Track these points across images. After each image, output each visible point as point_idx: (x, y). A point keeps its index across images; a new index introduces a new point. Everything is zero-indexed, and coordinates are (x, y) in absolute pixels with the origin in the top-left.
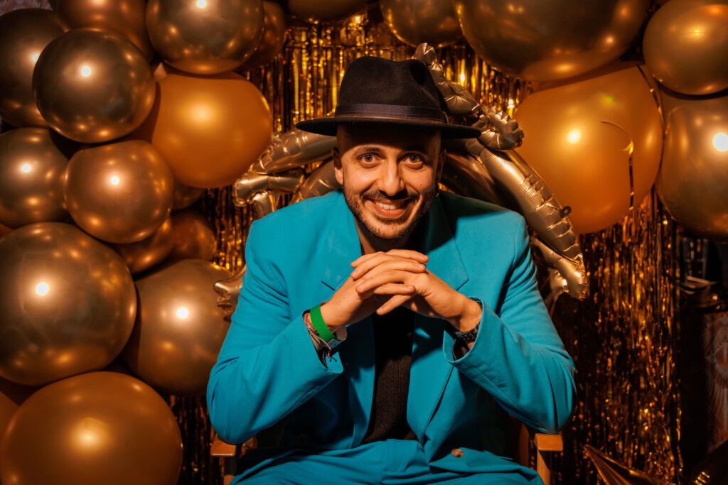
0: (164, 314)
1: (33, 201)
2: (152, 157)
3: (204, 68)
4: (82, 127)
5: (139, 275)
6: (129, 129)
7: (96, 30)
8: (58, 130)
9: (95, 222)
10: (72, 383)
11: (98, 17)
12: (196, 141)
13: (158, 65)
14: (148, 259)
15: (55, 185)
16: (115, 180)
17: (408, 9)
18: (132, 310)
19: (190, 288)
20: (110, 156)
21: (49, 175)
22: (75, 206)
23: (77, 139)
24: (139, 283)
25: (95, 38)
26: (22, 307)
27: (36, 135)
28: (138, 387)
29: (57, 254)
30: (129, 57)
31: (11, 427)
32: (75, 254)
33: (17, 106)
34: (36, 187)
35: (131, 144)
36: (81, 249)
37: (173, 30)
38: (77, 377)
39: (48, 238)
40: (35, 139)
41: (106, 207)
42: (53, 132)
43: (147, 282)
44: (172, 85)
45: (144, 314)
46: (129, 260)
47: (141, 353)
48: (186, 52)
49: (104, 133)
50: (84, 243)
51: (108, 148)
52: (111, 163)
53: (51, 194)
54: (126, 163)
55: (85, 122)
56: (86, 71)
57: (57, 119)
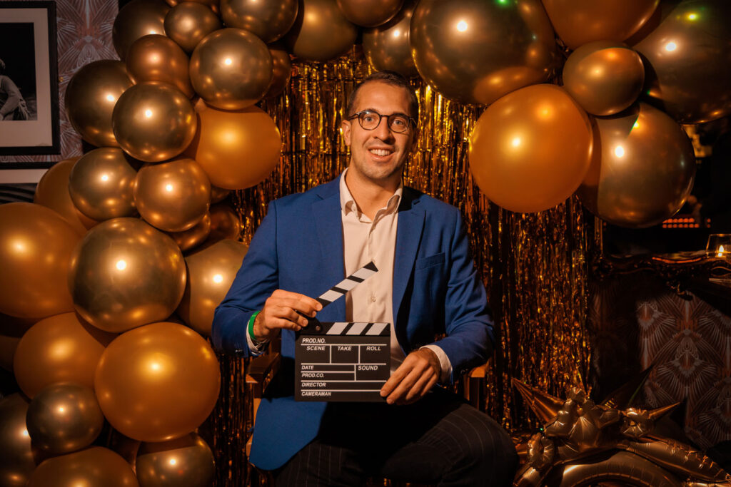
0: (205, 280)
1: (111, 202)
2: (194, 170)
3: (230, 106)
4: (146, 152)
5: (186, 253)
6: (179, 152)
7: (154, 83)
8: (127, 152)
9: (156, 217)
10: (143, 330)
11: (155, 72)
12: (226, 158)
13: (198, 99)
14: (192, 241)
15: (127, 190)
16: (169, 188)
17: (382, 52)
18: (184, 278)
19: (223, 261)
20: (166, 171)
21: (122, 183)
22: (142, 205)
23: (142, 160)
24: (187, 259)
25: (154, 90)
26: (112, 278)
27: (111, 153)
28: (188, 332)
29: (131, 241)
30: (178, 101)
31: (102, 362)
32: (143, 240)
33: (96, 132)
34: (112, 192)
35: (181, 162)
36: (146, 236)
37: (209, 80)
38: (147, 326)
39: (123, 229)
40: (110, 157)
41: (164, 207)
42: (125, 154)
43: (193, 258)
44: (208, 117)
45: (192, 281)
46: (179, 242)
47: (192, 308)
48: (218, 95)
49: (162, 156)
50: (149, 232)
51: (164, 166)
52: (167, 176)
53: (124, 196)
54: (178, 176)
55: (148, 148)
56: (148, 114)
57: (128, 145)
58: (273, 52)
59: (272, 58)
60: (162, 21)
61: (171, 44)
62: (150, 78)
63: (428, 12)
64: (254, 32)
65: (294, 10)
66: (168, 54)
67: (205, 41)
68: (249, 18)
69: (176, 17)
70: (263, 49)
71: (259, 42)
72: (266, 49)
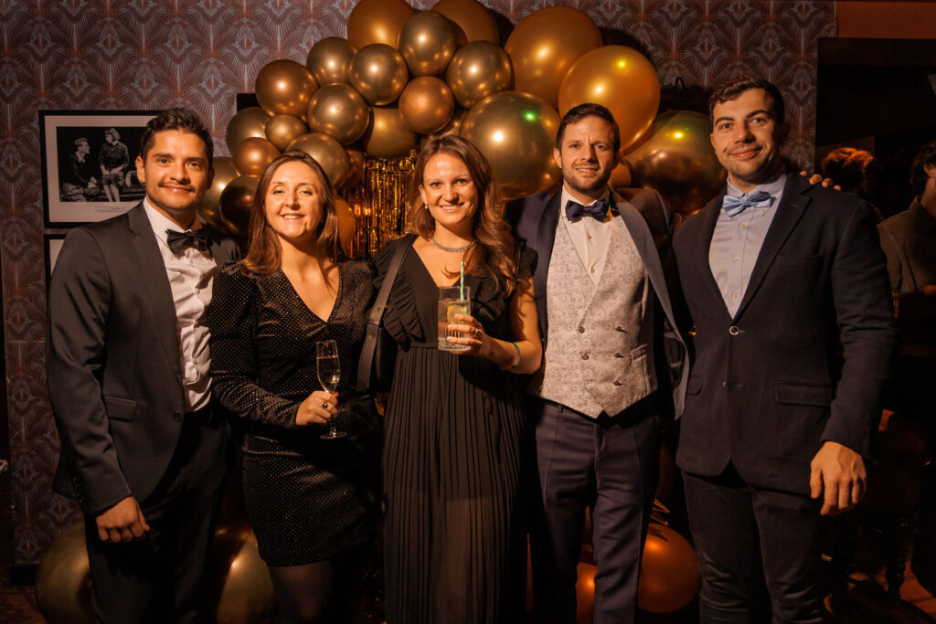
7: (254, 176)
58: (351, 153)
59: (348, 157)
60: (264, 127)
61: (269, 145)
62: (251, 172)
63: (472, 125)
64: (332, 137)
65: (365, 120)
66: (265, 153)
67: (294, 142)
68: (330, 126)
69: (274, 125)
70: (340, 150)
71: (338, 146)
72: (342, 150)
